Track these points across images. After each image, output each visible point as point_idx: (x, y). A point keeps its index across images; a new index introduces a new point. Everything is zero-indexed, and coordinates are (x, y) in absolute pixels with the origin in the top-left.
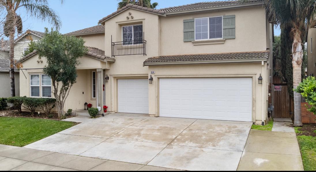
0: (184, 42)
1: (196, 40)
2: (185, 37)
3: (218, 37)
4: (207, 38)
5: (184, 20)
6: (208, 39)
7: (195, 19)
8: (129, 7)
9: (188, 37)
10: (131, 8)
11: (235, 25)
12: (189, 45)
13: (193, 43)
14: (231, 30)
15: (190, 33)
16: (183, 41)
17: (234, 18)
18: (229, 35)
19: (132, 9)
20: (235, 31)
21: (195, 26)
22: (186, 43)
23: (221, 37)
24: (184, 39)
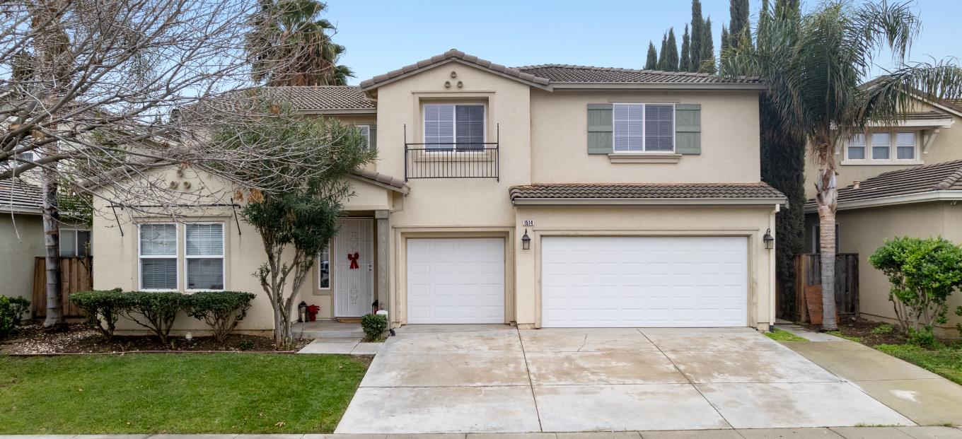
0: (589, 154)
1: (616, 152)
2: (590, 144)
3: (663, 148)
4: (642, 150)
5: (588, 105)
6: (644, 152)
7: (614, 104)
8: (454, 59)
9: (599, 143)
10: (458, 61)
11: (699, 125)
12: (602, 162)
13: (610, 158)
14: (692, 136)
15: (603, 134)
16: (585, 152)
17: (697, 110)
18: (689, 146)
19: (461, 64)
20: (700, 138)
21: (614, 120)
22: (593, 157)
23: (670, 148)
24: (589, 147)
